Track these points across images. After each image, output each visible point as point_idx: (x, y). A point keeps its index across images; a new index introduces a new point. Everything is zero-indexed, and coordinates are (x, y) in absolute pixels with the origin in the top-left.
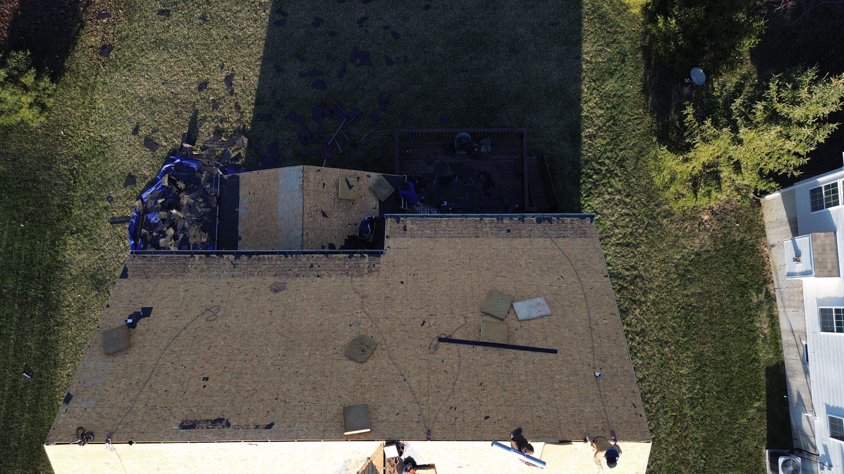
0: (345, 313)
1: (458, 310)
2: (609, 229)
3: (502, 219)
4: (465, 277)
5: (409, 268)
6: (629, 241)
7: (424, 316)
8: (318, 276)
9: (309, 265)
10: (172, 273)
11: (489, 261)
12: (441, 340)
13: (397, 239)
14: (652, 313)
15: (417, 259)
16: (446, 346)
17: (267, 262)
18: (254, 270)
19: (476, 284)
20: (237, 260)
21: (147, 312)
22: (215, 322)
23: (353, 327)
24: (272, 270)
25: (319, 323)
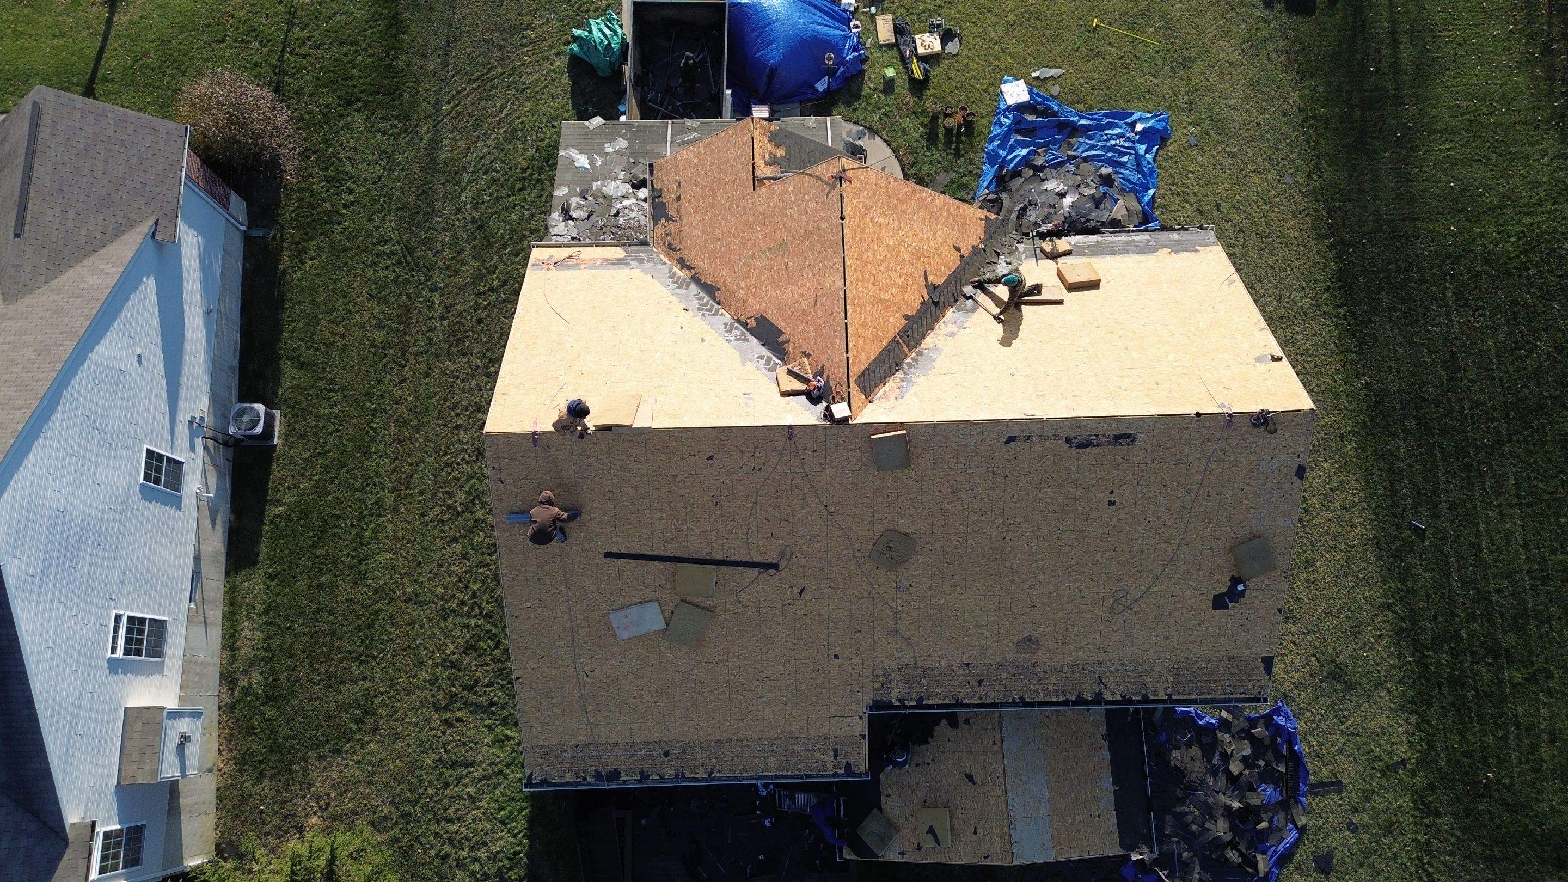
0: (921, 605)
1: (749, 613)
2: (484, 793)
3: (677, 776)
4: (738, 670)
5: (826, 683)
6: (451, 772)
7: (800, 603)
8: (968, 665)
9: (983, 683)
10: (1196, 666)
11: (700, 697)
12: (775, 566)
13: (850, 734)
14: (426, 648)
15: (814, 699)
16: (767, 557)
17: (1050, 687)
18: (1068, 675)
19: (721, 658)
20: (1098, 691)
21: (1219, 602)
22: (1115, 589)
23: (907, 583)
24: (1041, 675)
25: (958, 588)
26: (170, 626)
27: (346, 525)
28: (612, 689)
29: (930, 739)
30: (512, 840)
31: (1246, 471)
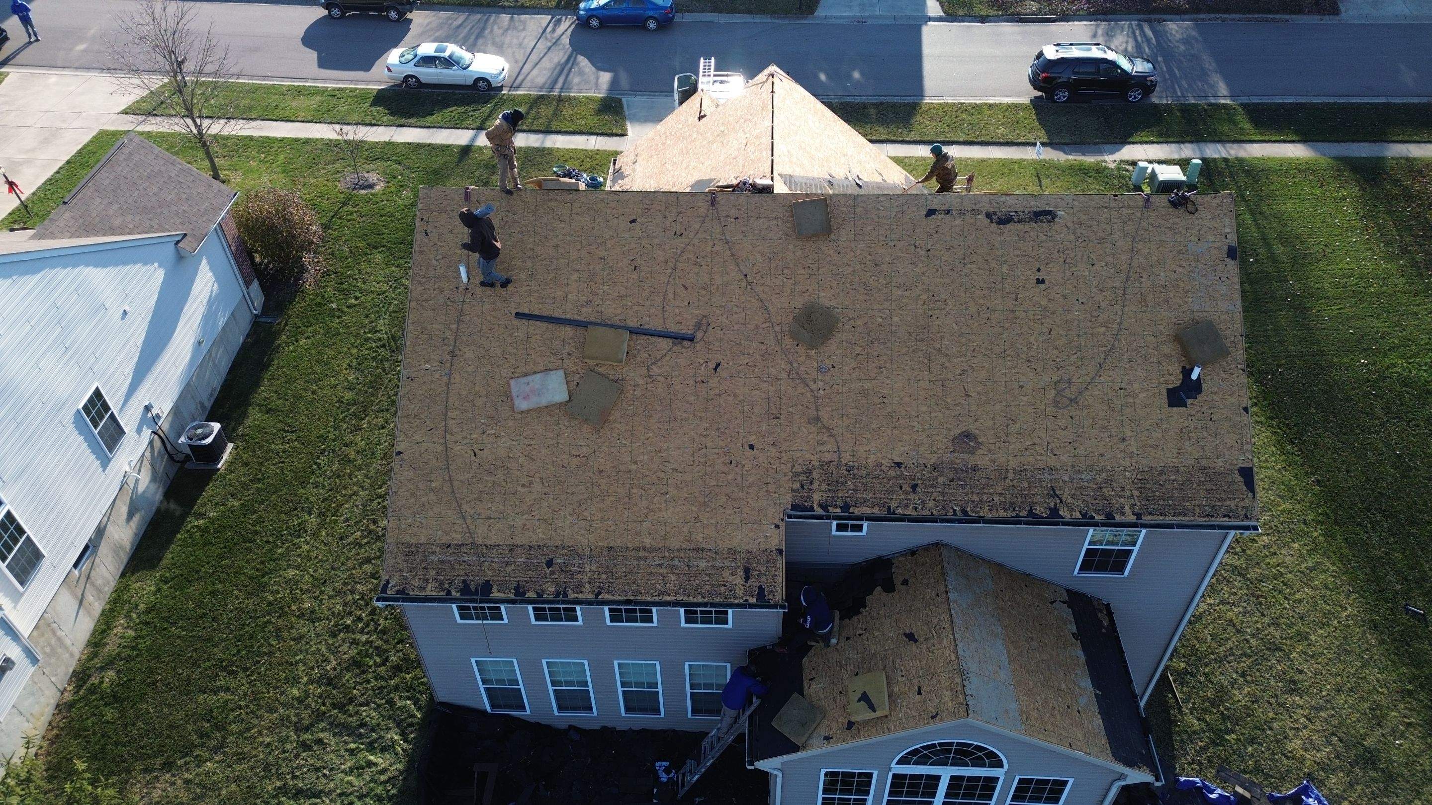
0: (845, 389)
1: (660, 390)
3: (558, 594)
4: (641, 457)
5: (739, 478)
7: (714, 382)
8: (899, 465)
9: (918, 490)
10: (1163, 478)
11: (596, 489)
12: (691, 339)
13: (763, 547)
15: (724, 499)
16: (682, 327)
17: (997, 499)
18: (1016, 483)
19: (624, 442)
20: (1052, 505)
21: (1176, 398)
22: (1055, 378)
23: (828, 363)
24: (983, 481)
25: (884, 370)
26: (45, 564)
27: (261, 540)
28: (500, 472)
29: (862, 610)
31: (1175, 253)
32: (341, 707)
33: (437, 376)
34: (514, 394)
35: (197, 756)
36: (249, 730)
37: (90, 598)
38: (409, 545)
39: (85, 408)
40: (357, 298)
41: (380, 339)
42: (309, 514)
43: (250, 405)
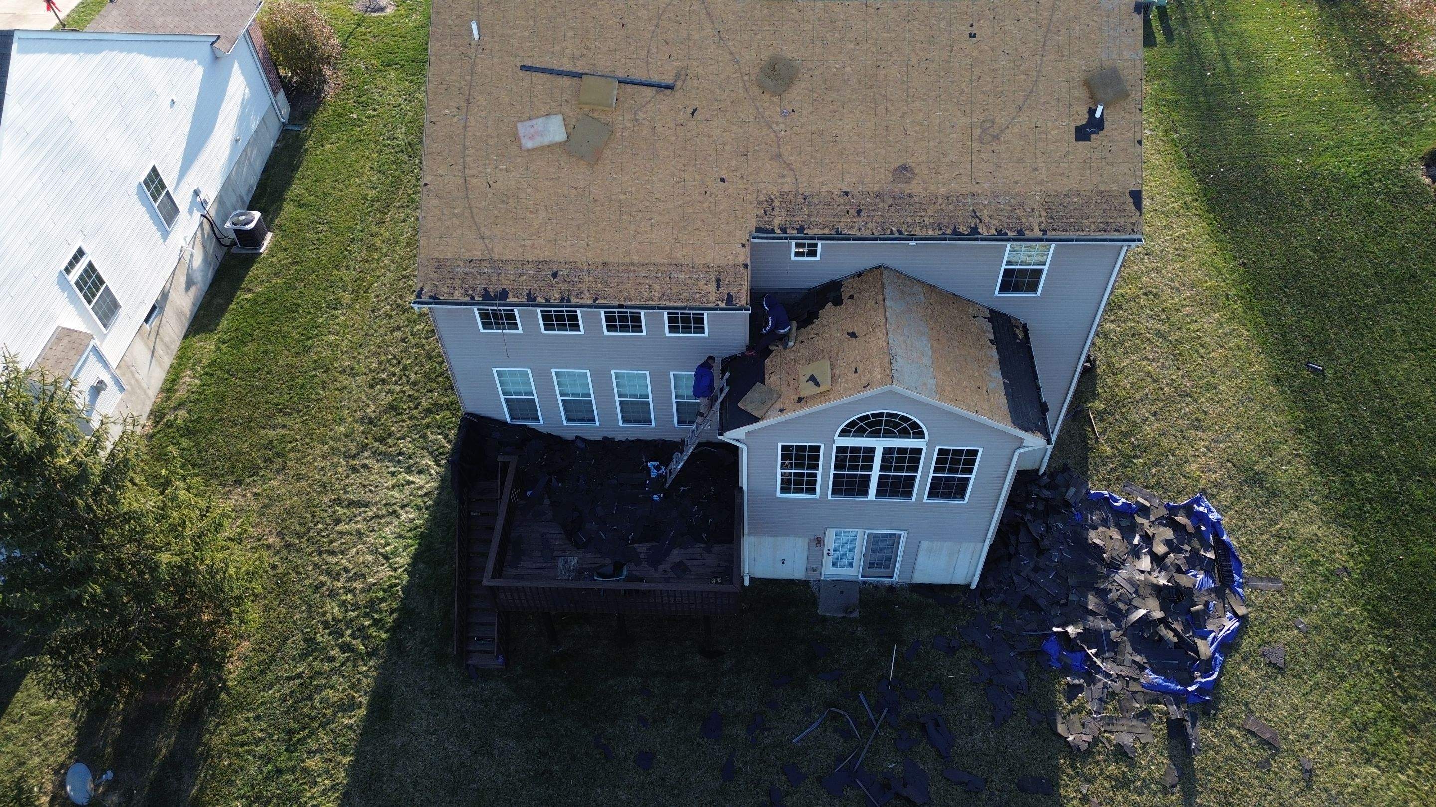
0: (803, 130)
1: (645, 132)
3: (562, 300)
4: (630, 189)
5: (712, 207)
7: (691, 124)
8: (847, 193)
9: (862, 214)
10: (1067, 200)
11: (592, 216)
12: (671, 87)
13: (732, 262)
14: (349, 409)
15: (699, 223)
16: (664, 77)
17: (927, 220)
18: (943, 207)
19: (615, 176)
20: (973, 224)
21: (1082, 134)
22: (981, 119)
23: (790, 108)
24: (917, 206)
25: (837, 113)
26: (122, 313)
27: (303, 311)
28: (511, 201)
29: (815, 320)
30: (392, 573)
31: (1089, 9)
32: (382, 441)
33: (455, 120)
34: (521, 135)
35: (262, 476)
36: (305, 457)
37: (160, 351)
38: (438, 260)
39: (145, 182)
40: (375, 110)
41: (398, 146)
42: (344, 291)
43: (285, 200)
